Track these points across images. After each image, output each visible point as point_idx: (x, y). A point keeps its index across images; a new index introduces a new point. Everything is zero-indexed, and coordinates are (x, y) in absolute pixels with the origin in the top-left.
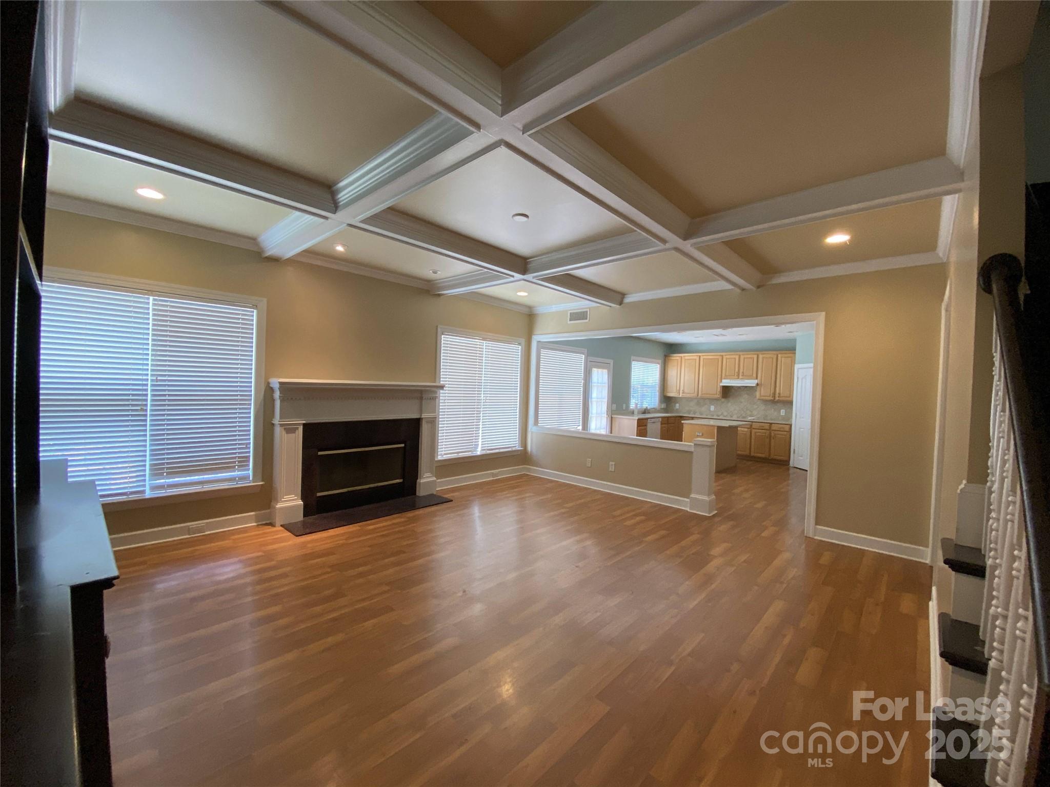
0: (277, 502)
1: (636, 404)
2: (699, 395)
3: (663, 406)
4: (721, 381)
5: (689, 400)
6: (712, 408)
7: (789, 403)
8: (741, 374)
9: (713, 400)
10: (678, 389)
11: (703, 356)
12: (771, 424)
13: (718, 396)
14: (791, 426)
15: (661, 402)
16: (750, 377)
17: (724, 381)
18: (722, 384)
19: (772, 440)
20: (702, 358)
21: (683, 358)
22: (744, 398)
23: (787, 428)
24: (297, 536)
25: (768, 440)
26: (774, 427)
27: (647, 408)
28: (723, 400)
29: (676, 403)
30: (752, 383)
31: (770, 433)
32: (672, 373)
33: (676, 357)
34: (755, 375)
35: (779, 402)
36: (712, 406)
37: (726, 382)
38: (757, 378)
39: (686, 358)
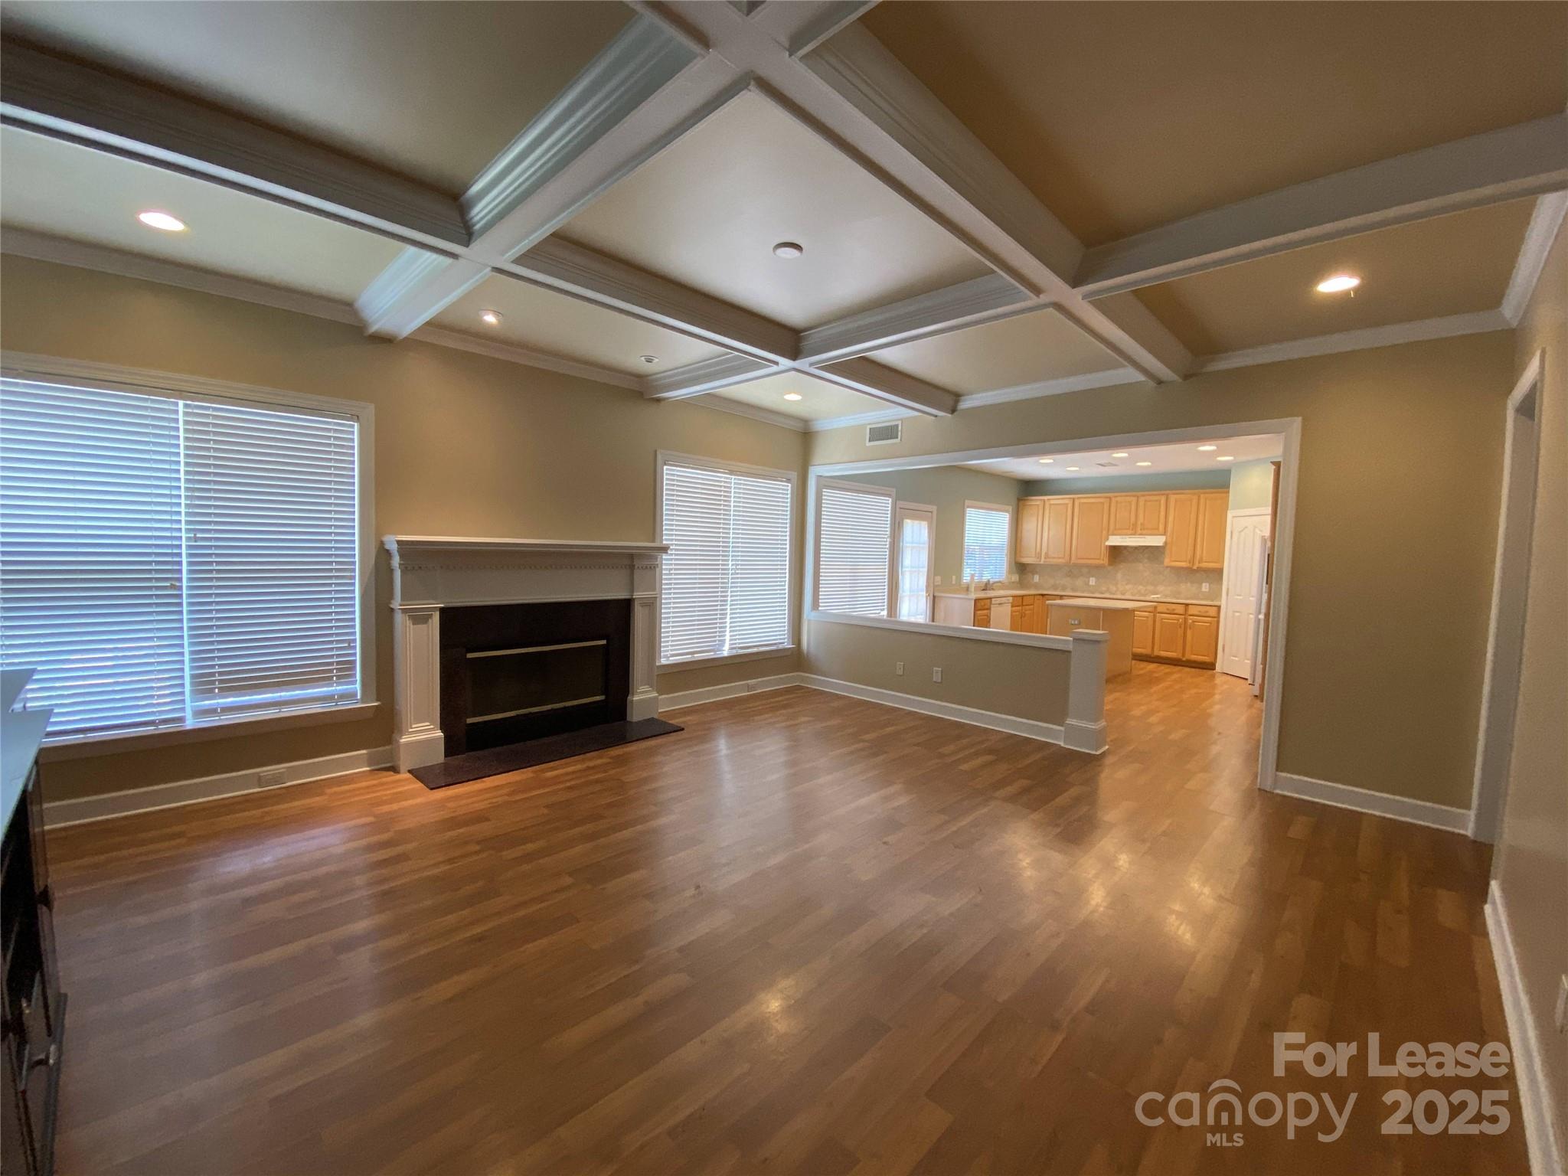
0: (401, 734)
1: (972, 576)
2: (1072, 562)
3: (1015, 578)
4: (1108, 539)
5: (1056, 568)
6: (1092, 581)
7: (1217, 574)
8: (1139, 527)
9: (1095, 569)
10: (1038, 550)
11: (1078, 498)
12: (1187, 605)
13: (1105, 561)
14: (1219, 607)
15: (1010, 572)
16: (1154, 533)
17: (1111, 537)
18: (1109, 543)
19: (1189, 632)
20: (1077, 503)
21: (1046, 501)
22: (1143, 568)
23: (1212, 612)
24: (432, 789)
25: (1180, 632)
26: (1192, 610)
27: (989, 581)
28: (1110, 568)
29: (1033, 574)
30: (1157, 541)
31: (1185, 620)
32: (1030, 526)
33: (1036, 501)
34: (1161, 527)
35: (1199, 570)
36: (1091, 579)
37: (1115, 541)
38: (1164, 534)
39: (1052, 502)
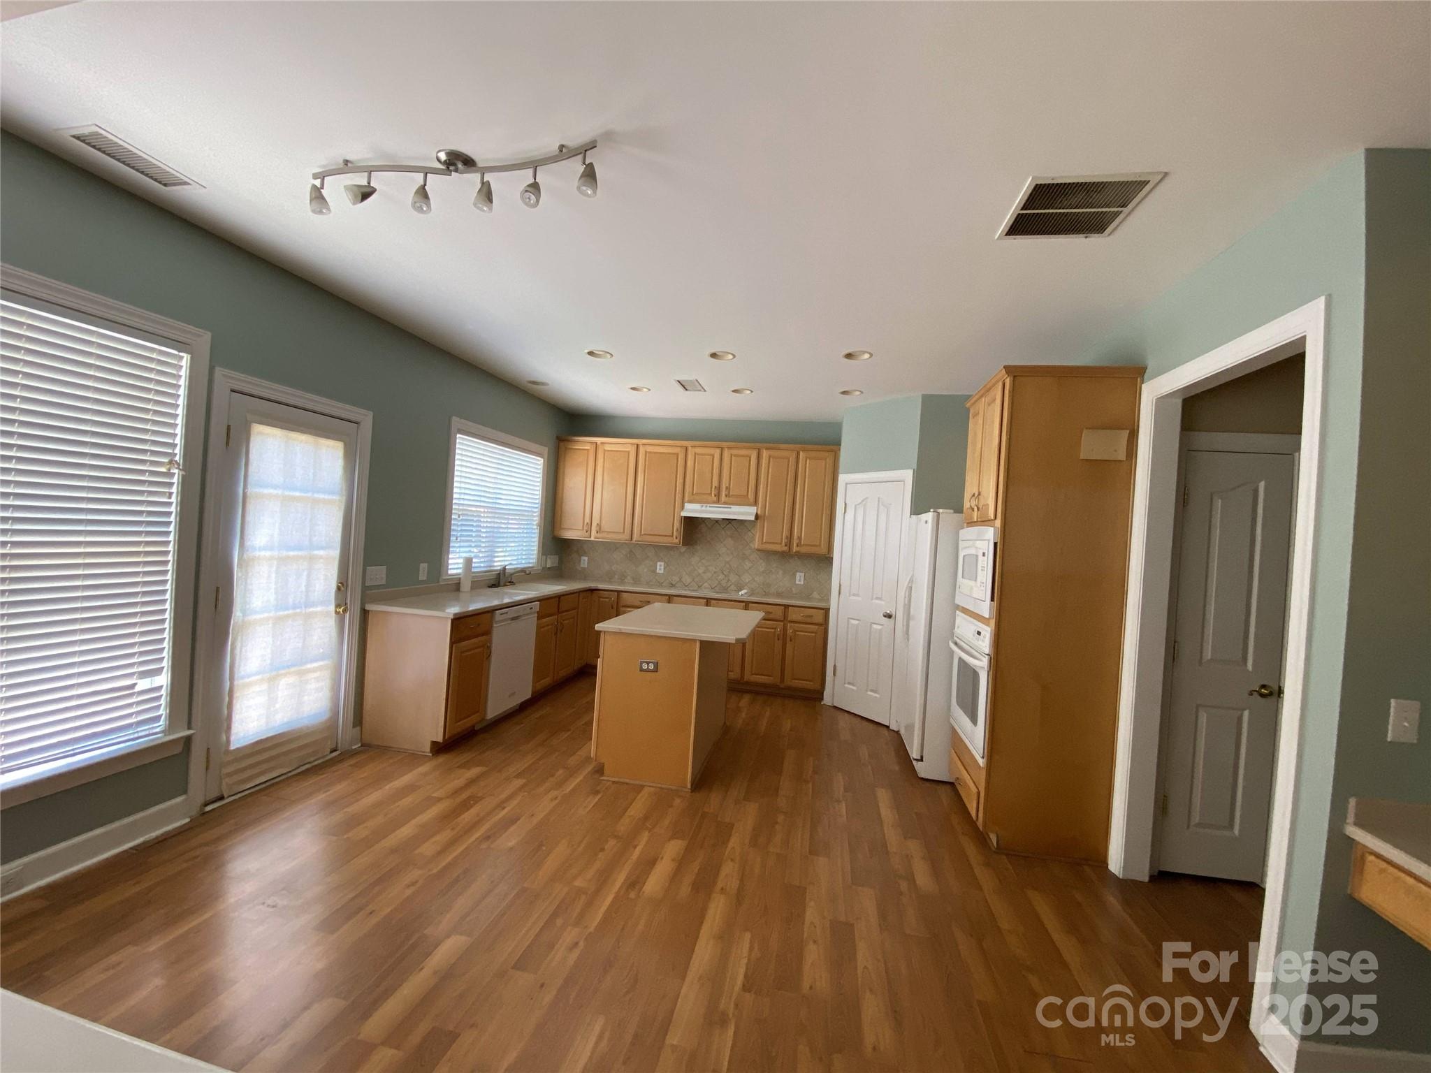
2: (634, 539)
3: (551, 562)
4: (683, 508)
5: (611, 547)
6: (660, 567)
7: (824, 560)
8: (724, 493)
9: (662, 550)
10: (587, 520)
11: (644, 444)
12: (786, 607)
13: (676, 540)
14: (827, 610)
15: (545, 550)
16: (742, 501)
17: (687, 506)
18: (684, 514)
19: (789, 645)
20: (642, 450)
22: (725, 547)
23: (819, 617)
25: (778, 644)
26: (793, 615)
27: (504, 569)
28: (683, 549)
29: (580, 556)
30: (745, 512)
31: (785, 629)
32: (575, 482)
33: (585, 443)
34: (751, 496)
35: (799, 555)
36: (659, 563)
37: (693, 510)
38: (755, 503)
39: (608, 447)
